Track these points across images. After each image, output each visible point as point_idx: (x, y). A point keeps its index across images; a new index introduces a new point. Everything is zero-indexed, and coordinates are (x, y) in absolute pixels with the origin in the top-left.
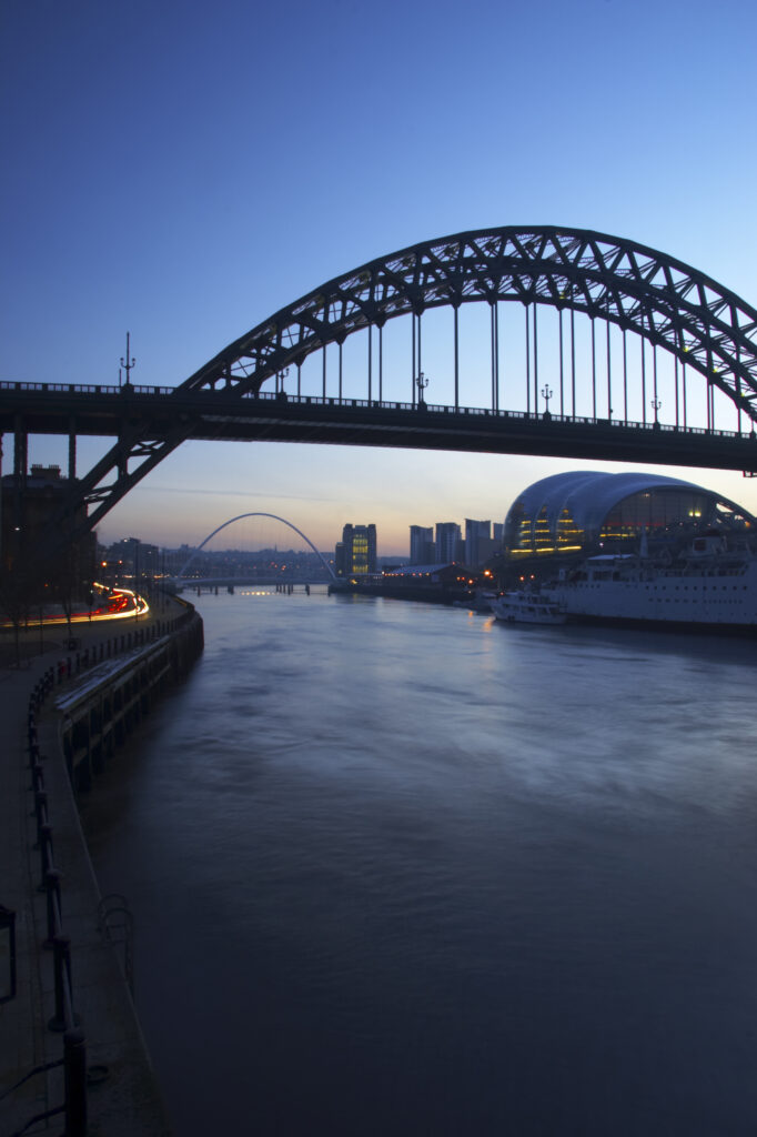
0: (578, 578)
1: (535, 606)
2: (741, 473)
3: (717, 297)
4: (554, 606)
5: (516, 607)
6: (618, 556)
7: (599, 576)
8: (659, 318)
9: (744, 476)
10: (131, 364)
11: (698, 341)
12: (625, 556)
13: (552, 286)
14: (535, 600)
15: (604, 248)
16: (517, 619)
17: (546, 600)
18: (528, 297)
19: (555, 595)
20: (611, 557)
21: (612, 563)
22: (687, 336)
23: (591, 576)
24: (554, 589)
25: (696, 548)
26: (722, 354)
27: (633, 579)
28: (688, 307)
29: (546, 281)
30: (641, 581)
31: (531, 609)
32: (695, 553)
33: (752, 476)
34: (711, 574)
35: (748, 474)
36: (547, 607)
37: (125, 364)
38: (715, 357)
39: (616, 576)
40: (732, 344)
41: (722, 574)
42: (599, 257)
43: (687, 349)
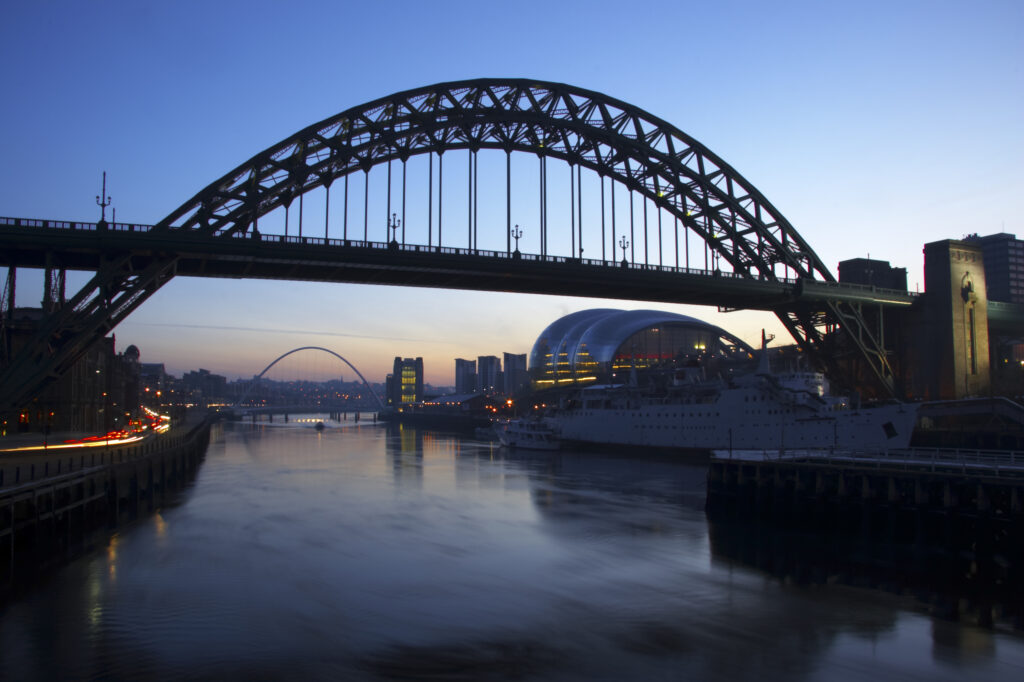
0: (572, 407)
1: (533, 433)
2: (716, 308)
3: (685, 147)
4: (550, 433)
5: (517, 433)
6: (609, 386)
7: (593, 405)
8: (634, 165)
9: (719, 311)
10: (106, 202)
11: (672, 186)
12: (615, 386)
13: (531, 134)
14: (533, 427)
15: (579, 101)
16: (518, 445)
17: (544, 427)
18: (509, 145)
19: (551, 422)
20: (602, 387)
21: (603, 392)
22: (663, 182)
23: (584, 406)
24: (553, 417)
25: (678, 378)
26: (694, 198)
27: (622, 407)
28: (657, 155)
29: (527, 129)
30: (628, 407)
31: (530, 436)
32: (676, 382)
33: (726, 311)
34: (688, 402)
35: (723, 309)
36: (542, 433)
37: (101, 202)
38: (689, 202)
39: (608, 405)
40: (699, 188)
41: (699, 401)
42: (573, 109)
43: (662, 194)
